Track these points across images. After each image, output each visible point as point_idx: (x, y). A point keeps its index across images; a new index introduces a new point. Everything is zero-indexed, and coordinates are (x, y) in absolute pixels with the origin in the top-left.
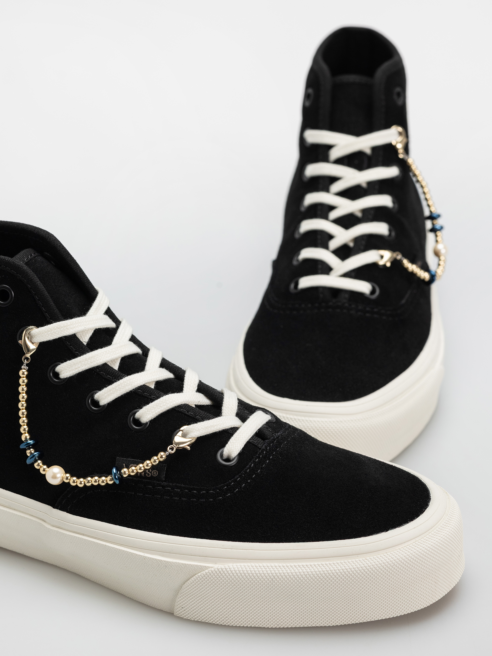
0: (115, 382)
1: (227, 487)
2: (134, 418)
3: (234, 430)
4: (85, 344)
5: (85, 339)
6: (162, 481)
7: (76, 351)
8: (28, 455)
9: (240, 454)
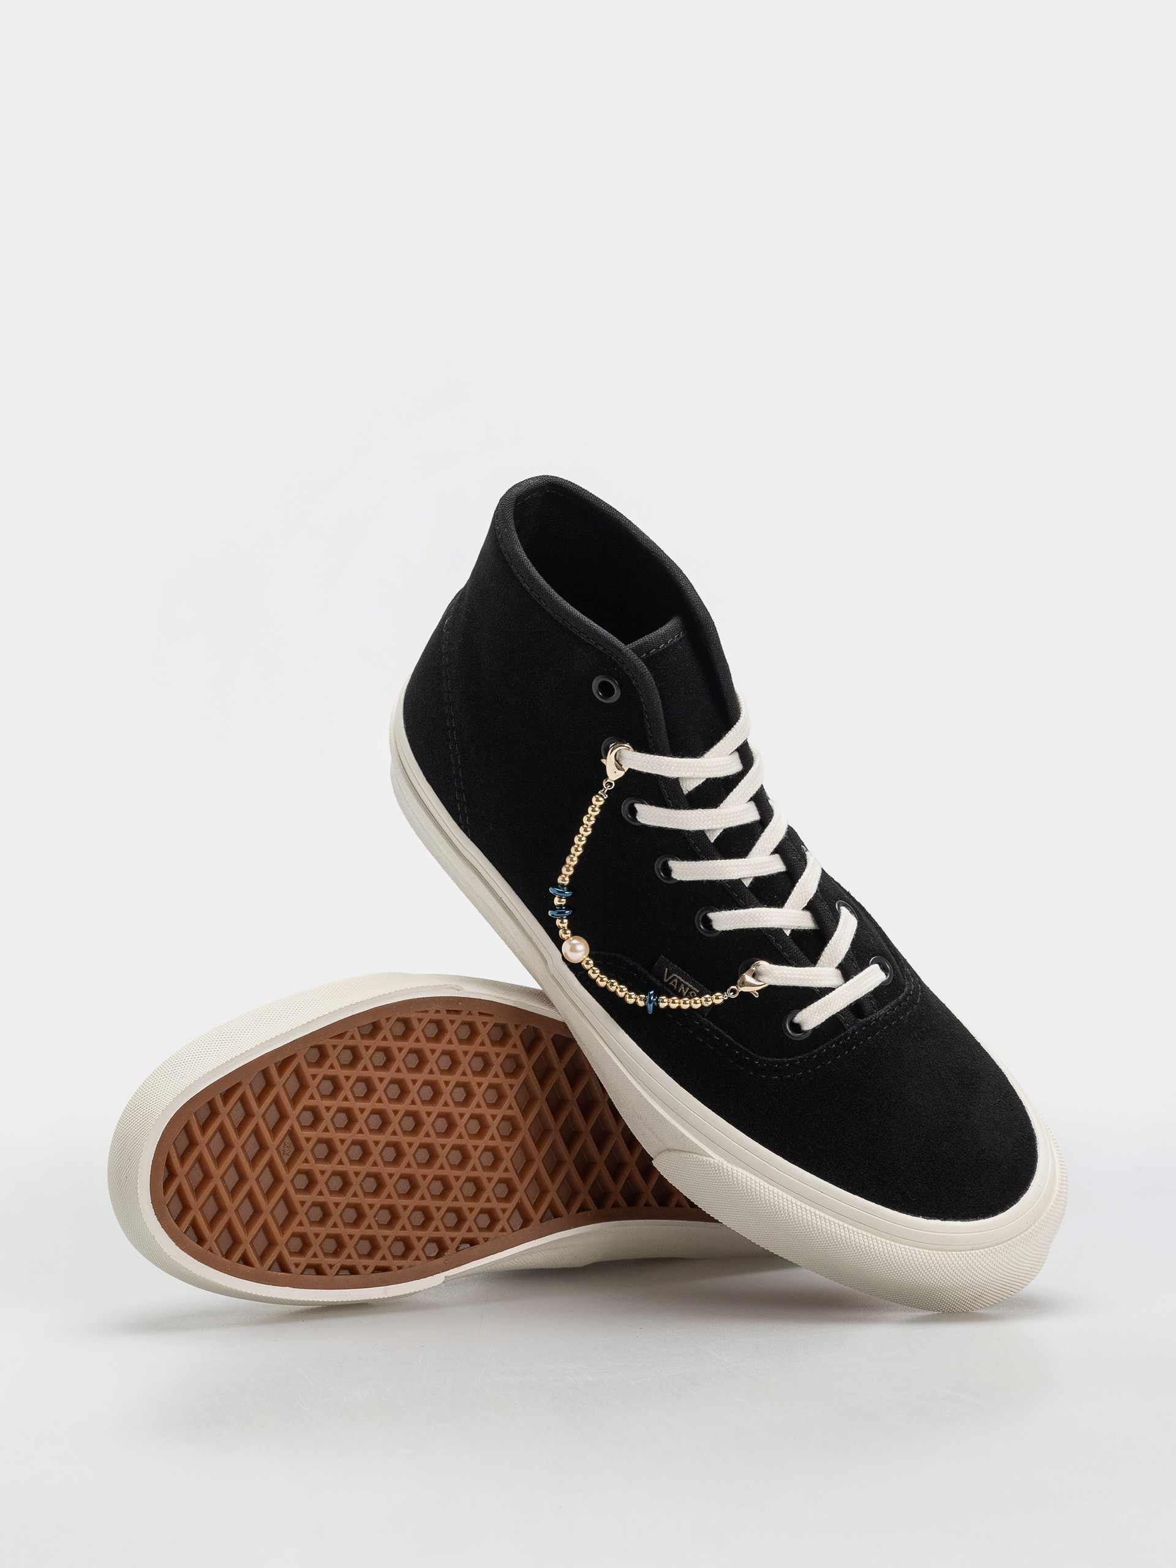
0: (702, 860)
1: (778, 1066)
2: (706, 914)
3: (826, 991)
4: (685, 792)
5: (688, 787)
6: (704, 1016)
7: (669, 799)
8: (566, 921)
9: (814, 1029)
